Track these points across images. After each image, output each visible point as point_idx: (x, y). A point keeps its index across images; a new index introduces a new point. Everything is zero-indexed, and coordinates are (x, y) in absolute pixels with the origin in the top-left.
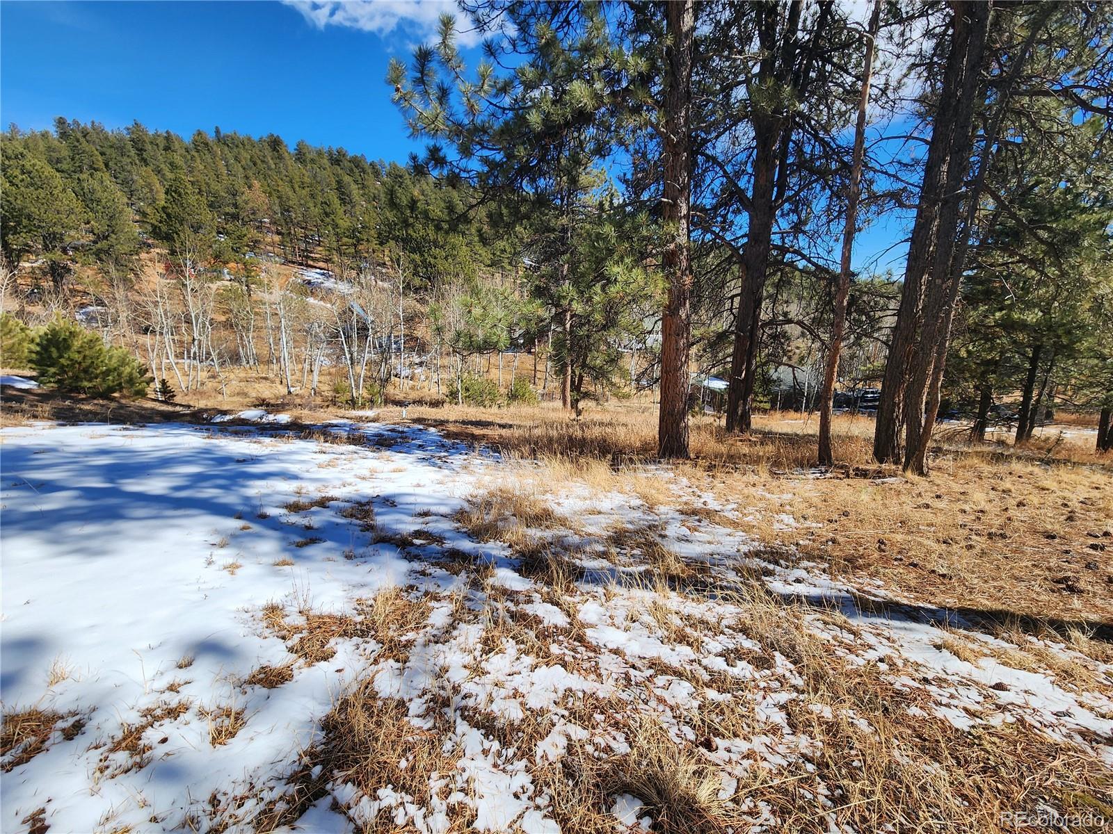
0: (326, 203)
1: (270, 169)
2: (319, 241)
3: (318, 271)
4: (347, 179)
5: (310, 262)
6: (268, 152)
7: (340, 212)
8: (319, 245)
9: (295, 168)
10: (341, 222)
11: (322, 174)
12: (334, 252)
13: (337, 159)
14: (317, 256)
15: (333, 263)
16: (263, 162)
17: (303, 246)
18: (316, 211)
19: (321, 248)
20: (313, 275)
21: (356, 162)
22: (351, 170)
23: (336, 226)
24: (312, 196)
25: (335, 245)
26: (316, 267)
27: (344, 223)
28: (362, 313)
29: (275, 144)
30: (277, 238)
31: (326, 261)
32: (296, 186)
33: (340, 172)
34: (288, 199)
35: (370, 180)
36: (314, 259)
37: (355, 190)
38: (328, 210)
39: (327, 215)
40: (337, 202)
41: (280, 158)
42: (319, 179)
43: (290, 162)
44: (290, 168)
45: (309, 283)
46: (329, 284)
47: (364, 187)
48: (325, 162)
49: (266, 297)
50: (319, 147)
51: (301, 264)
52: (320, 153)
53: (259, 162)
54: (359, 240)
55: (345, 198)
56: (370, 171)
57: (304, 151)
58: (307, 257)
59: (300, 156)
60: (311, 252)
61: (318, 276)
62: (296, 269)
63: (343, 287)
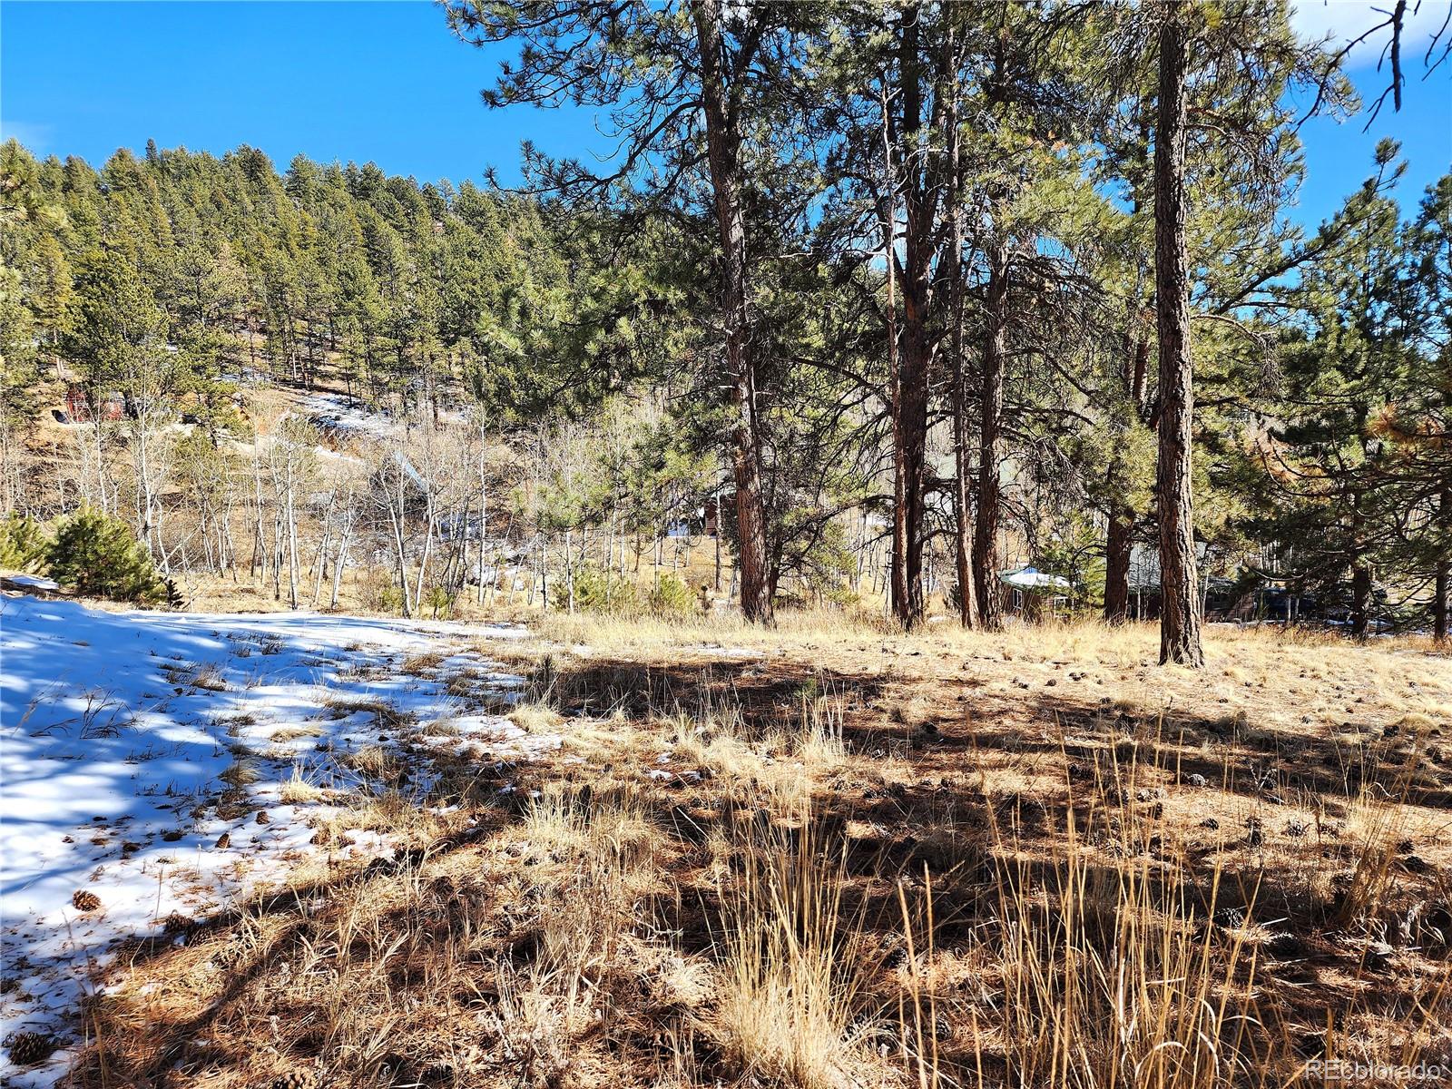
0: (347, 274)
1: (244, 212)
2: (333, 341)
3: (331, 396)
4: (384, 227)
5: (318, 382)
6: (242, 183)
7: (373, 290)
8: (333, 349)
9: (288, 210)
10: (372, 308)
11: (337, 219)
12: (362, 362)
13: (362, 188)
14: (329, 368)
15: (359, 381)
16: (234, 200)
17: (304, 351)
18: (326, 289)
19: (336, 355)
20: (321, 404)
21: (398, 190)
22: (391, 207)
23: (364, 315)
24: (323, 262)
25: (362, 350)
26: (327, 390)
27: (380, 309)
28: (414, 475)
29: (253, 166)
30: (259, 340)
31: (347, 378)
32: (293, 244)
33: (372, 212)
34: (281, 271)
35: (425, 223)
36: (325, 376)
37: (398, 245)
38: (350, 287)
39: (349, 295)
40: (367, 269)
41: (263, 191)
42: (333, 228)
43: (280, 197)
44: (280, 209)
45: (314, 420)
46: (352, 419)
47: (413, 236)
48: (343, 195)
49: (244, 449)
50: (330, 165)
51: (301, 386)
52: (331, 178)
53: (226, 202)
54: (406, 340)
55: (379, 261)
56: (423, 204)
57: (303, 175)
58: (313, 373)
59: (297, 186)
60: (318, 363)
61: (331, 406)
62: (291, 394)
63: (376, 425)
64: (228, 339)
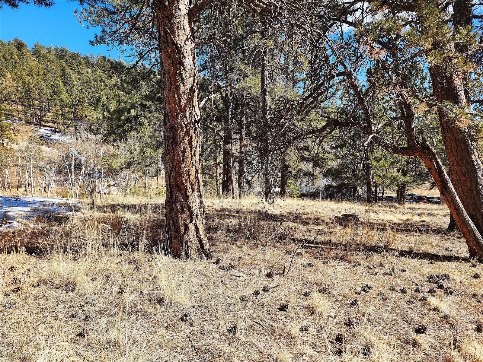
0: (54, 86)
1: (16, 62)
2: (49, 109)
3: (48, 128)
4: (68, 70)
5: (43, 123)
6: (15, 52)
7: (64, 92)
8: (49, 112)
9: (33, 62)
10: (64, 98)
11: (51, 66)
12: (60, 117)
13: (61, 55)
14: (47, 119)
15: (59, 123)
16: (11, 58)
17: (38, 112)
18: (46, 90)
19: (50, 114)
20: (45, 131)
21: (74, 57)
22: (71, 62)
23: (61, 100)
24: (45, 81)
25: (60, 112)
26: (46, 126)
27: (67, 98)
28: (78, 156)
29: (19, 45)
30: (21, 108)
31: (54, 122)
32: (34, 75)
33: (64, 64)
34: (30, 84)
35: (84, 69)
36: (46, 121)
37: (74, 76)
38: (55, 90)
39: (55, 93)
40: (62, 84)
41: (23, 55)
42: (49, 69)
43: (29, 57)
44: (29, 61)
45: (42, 136)
46: (56, 137)
47: (80, 73)
48: (54, 58)
49: (14, 146)
50: (49, 46)
51: (37, 125)
52: (49, 51)
53: (9, 58)
54: (76, 110)
55: (67, 82)
56: (83, 62)
57: (38, 50)
58: (41, 120)
59: (36, 53)
60: (43, 117)
61: (48, 132)
62: (32, 127)
63: (65, 139)
64: (9, 107)
